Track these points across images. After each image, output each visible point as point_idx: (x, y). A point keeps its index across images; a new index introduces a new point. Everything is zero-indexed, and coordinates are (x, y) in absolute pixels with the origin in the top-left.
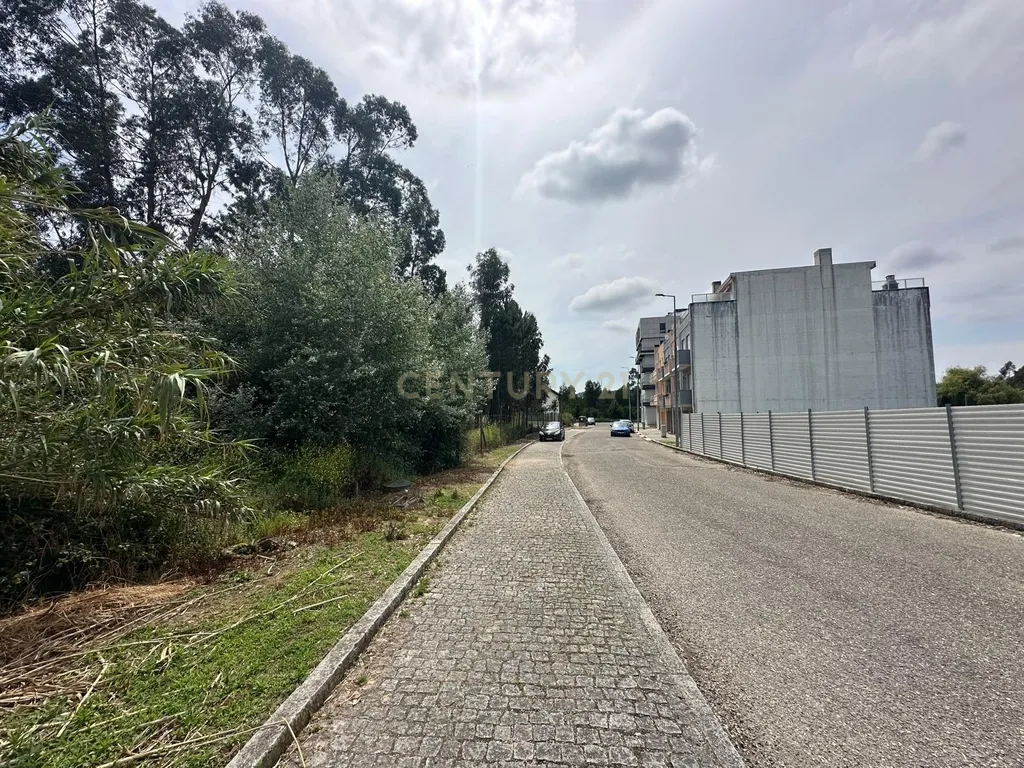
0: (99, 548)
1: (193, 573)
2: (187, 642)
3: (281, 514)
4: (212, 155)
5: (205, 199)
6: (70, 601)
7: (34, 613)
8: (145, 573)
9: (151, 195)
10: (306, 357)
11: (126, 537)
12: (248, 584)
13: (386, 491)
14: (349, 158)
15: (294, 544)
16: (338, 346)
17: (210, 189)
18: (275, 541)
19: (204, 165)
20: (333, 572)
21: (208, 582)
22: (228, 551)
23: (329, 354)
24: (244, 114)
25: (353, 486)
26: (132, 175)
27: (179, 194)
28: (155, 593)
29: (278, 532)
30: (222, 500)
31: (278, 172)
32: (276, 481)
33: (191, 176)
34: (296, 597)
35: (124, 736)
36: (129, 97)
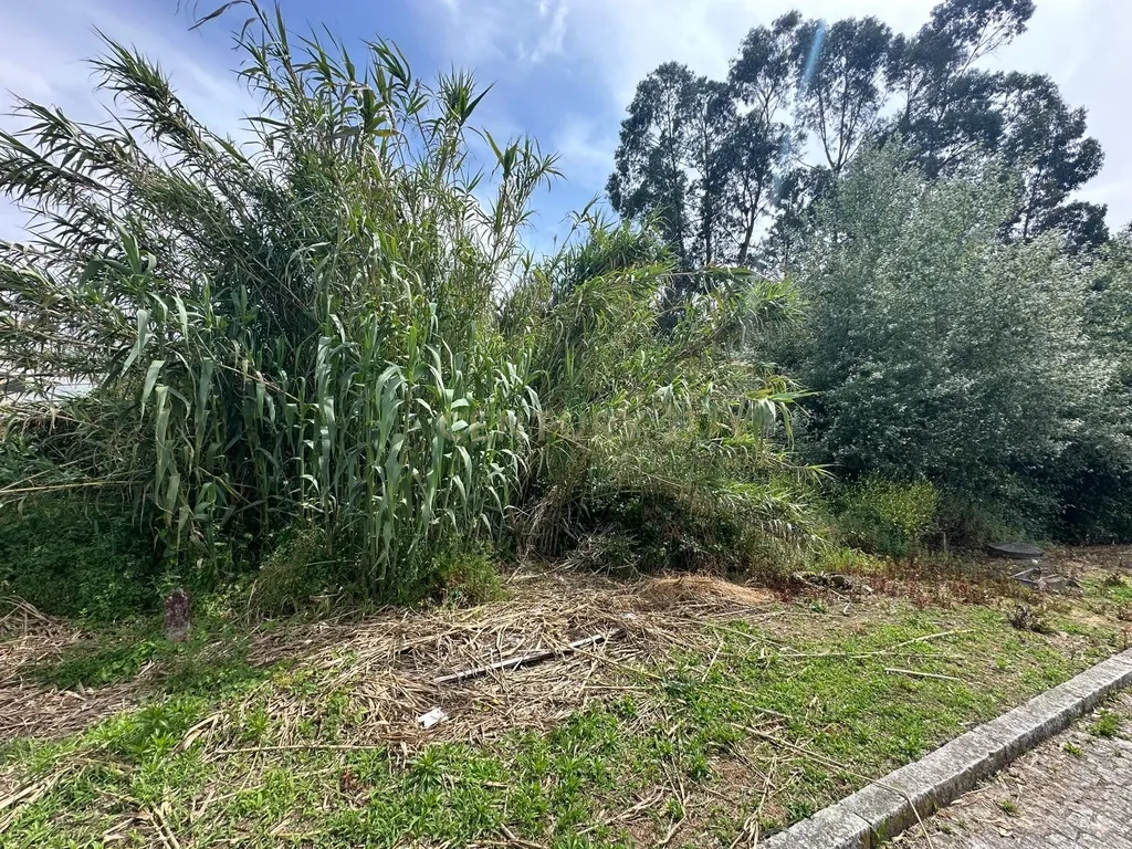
0: (703, 543)
1: (770, 587)
2: (778, 651)
3: (850, 552)
4: (753, 183)
5: (749, 231)
6: (689, 580)
7: (670, 580)
8: (734, 573)
9: (709, 244)
10: (866, 374)
11: (719, 539)
12: (825, 617)
13: (994, 554)
14: (909, 108)
15: (870, 590)
16: (912, 355)
17: (753, 219)
18: (848, 580)
19: (747, 198)
20: (930, 641)
21: (785, 600)
22: (799, 575)
23: (899, 367)
24: (783, 126)
25: (938, 538)
26: (696, 233)
27: (729, 234)
28: (744, 594)
29: (849, 571)
30: (793, 523)
31: (818, 170)
32: (837, 513)
33: (736, 214)
34: (882, 652)
35: (747, 710)
36: (692, 166)
